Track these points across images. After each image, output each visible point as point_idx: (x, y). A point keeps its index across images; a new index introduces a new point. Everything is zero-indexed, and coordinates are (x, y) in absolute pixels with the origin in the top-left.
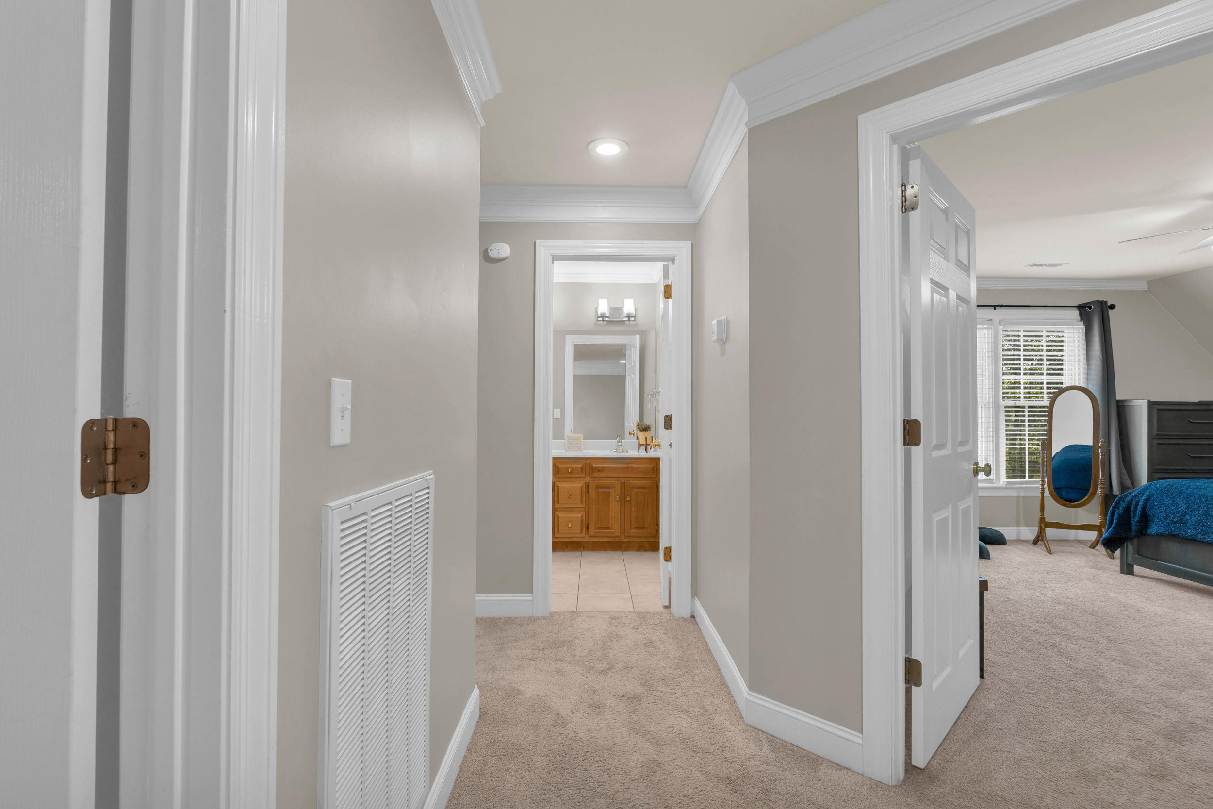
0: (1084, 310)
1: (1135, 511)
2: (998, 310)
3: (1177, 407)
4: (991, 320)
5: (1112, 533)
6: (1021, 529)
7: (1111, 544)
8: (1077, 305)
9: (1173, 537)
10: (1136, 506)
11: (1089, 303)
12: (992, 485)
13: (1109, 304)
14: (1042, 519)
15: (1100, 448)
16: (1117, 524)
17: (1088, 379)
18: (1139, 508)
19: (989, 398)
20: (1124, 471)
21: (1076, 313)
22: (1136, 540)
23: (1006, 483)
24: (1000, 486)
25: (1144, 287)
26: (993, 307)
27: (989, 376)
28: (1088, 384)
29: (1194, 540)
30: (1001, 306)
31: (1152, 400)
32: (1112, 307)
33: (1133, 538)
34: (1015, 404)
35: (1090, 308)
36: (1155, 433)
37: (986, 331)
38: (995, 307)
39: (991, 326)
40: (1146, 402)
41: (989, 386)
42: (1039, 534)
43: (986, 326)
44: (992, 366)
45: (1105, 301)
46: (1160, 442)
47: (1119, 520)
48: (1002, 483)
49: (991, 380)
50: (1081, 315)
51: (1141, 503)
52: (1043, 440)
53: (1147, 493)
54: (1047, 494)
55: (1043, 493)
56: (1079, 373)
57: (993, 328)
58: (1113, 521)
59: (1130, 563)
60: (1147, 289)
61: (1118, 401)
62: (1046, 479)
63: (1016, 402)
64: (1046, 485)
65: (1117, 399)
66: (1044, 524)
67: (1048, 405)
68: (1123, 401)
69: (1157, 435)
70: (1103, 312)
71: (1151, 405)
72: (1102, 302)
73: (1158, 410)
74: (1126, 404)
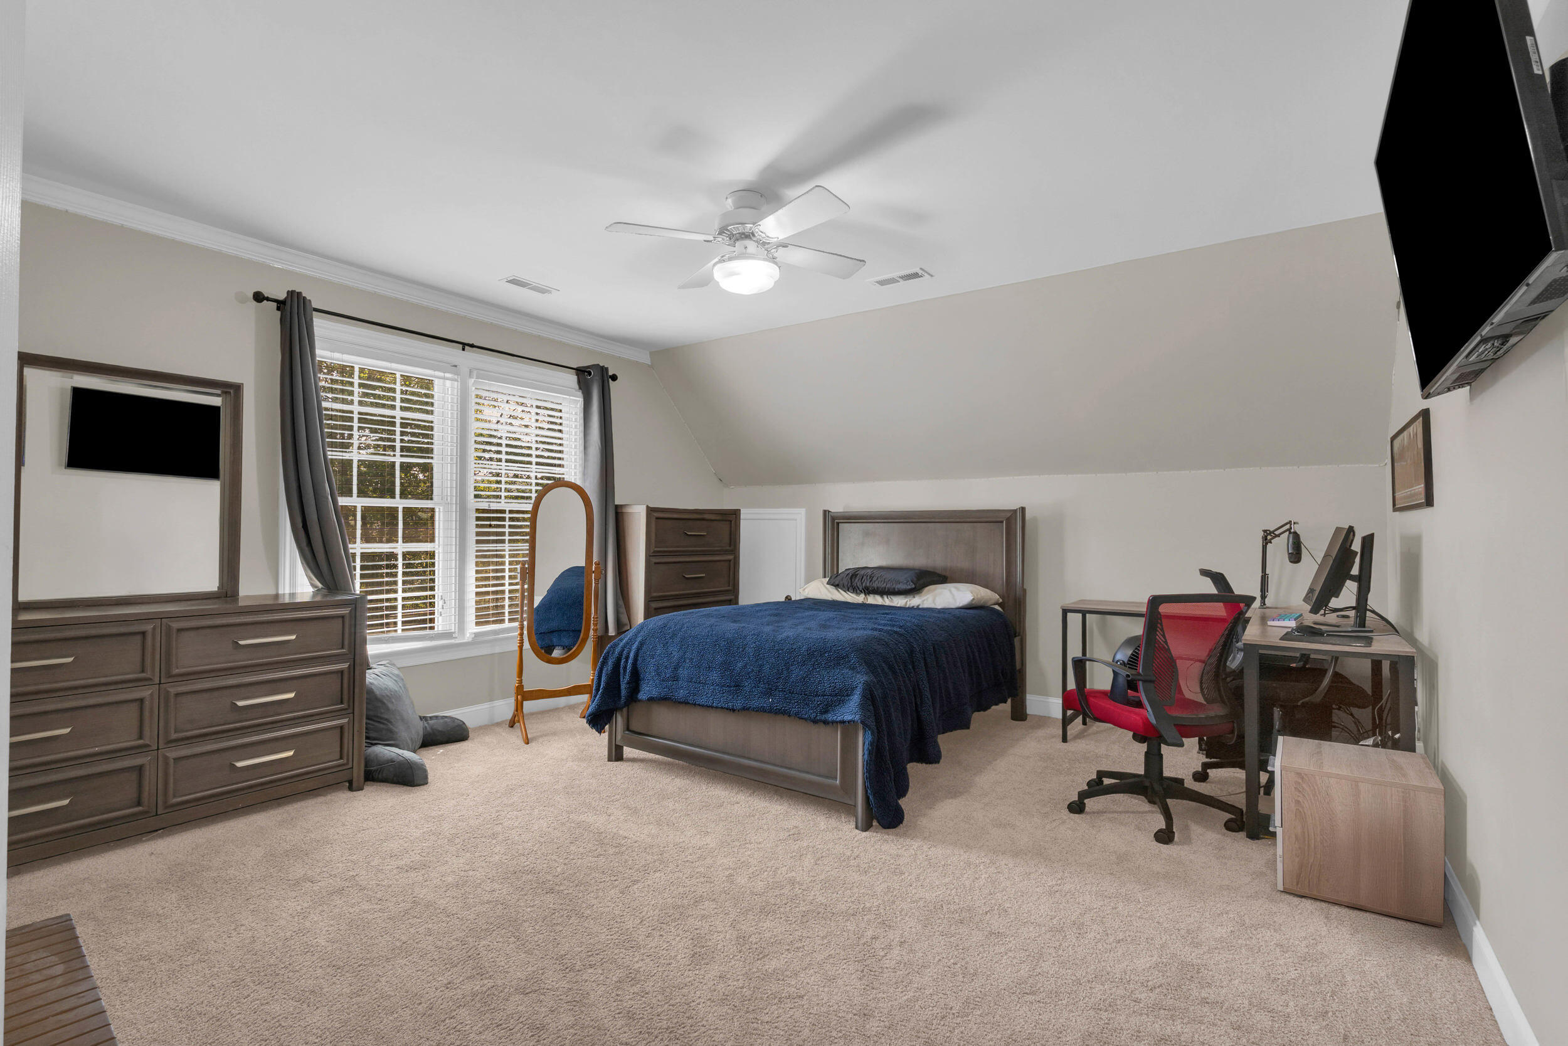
0: (582, 373)
1: (625, 668)
2: (470, 353)
3: (675, 516)
4: (456, 366)
5: (599, 706)
6: (495, 705)
7: (597, 720)
8: (575, 367)
9: (663, 699)
10: (627, 658)
11: (588, 367)
12: (452, 641)
13: (610, 373)
14: (520, 689)
15: (593, 572)
16: (605, 689)
17: (584, 474)
18: (630, 661)
19: (451, 496)
20: (621, 602)
21: (572, 379)
22: (625, 710)
23: (473, 636)
24: (466, 640)
25: (645, 358)
26: (461, 346)
27: (452, 459)
28: (584, 480)
29: (686, 703)
30: (472, 346)
31: (651, 505)
32: (614, 378)
33: (623, 708)
34: (490, 507)
35: (590, 373)
36: (653, 549)
37: (448, 383)
38: (464, 345)
39: (456, 377)
40: (644, 507)
41: (451, 476)
42: (516, 712)
43: (448, 375)
44: (457, 442)
45: (606, 366)
46: (657, 561)
47: (607, 684)
48: (468, 635)
49: (455, 465)
50: (579, 382)
51: (632, 655)
52: (523, 563)
53: (639, 639)
54: (527, 645)
55: (521, 647)
56: (575, 465)
57: (459, 380)
58: (600, 685)
59: (618, 743)
60: (650, 364)
61: (617, 507)
62: (525, 623)
63: (491, 504)
64: (525, 632)
65: (616, 503)
66: (523, 695)
67: (530, 509)
68: (621, 506)
69: (654, 552)
70: (603, 382)
71: (650, 511)
72: (602, 368)
73: (657, 518)
74: (624, 510)
